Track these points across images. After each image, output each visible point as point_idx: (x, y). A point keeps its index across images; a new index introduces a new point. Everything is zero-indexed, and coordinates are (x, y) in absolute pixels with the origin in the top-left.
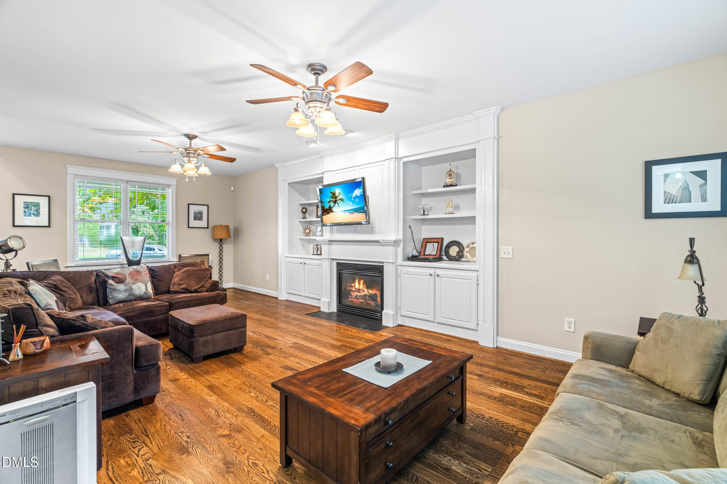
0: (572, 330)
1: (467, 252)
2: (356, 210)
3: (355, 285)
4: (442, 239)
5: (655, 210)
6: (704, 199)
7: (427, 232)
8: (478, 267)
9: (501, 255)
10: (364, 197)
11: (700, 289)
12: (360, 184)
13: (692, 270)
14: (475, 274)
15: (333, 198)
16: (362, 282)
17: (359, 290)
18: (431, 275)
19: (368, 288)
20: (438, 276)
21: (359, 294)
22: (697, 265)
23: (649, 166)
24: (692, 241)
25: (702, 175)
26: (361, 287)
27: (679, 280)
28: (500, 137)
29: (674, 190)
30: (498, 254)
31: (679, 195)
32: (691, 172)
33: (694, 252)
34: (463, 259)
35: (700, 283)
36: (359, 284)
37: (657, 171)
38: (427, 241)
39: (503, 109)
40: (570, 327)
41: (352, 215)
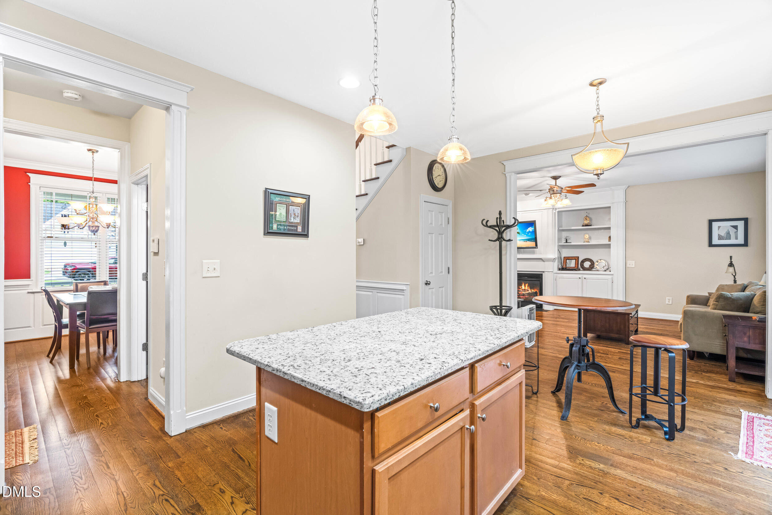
0: (671, 303)
1: (597, 265)
2: (529, 240)
3: (522, 287)
4: (578, 257)
5: (714, 243)
6: (736, 238)
7: (566, 253)
8: (613, 272)
9: (628, 266)
10: (535, 232)
11: (734, 276)
12: (532, 224)
13: (731, 269)
14: (610, 277)
16: (527, 285)
17: (525, 290)
18: (580, 278)
19: (531, 288)
20: (585, 278)
21: (525, 293)
22: (733, 267)
23: (711, 222)
24: (731, 257)
25: (736, 227)
26: (526, 288)
27: (727, 274)
28: (627, 201)
29: (723, 234)
30: (626, 265)
31: (725, 236)
32: (731, 226)
33: (732, 262)
34: (594, 269)
35: (734, 275)
36: (525, 286)
37: (715, 225)
38: (567, 258)
39: (628, 187)
40: (669, 302)
41: (525, 243)
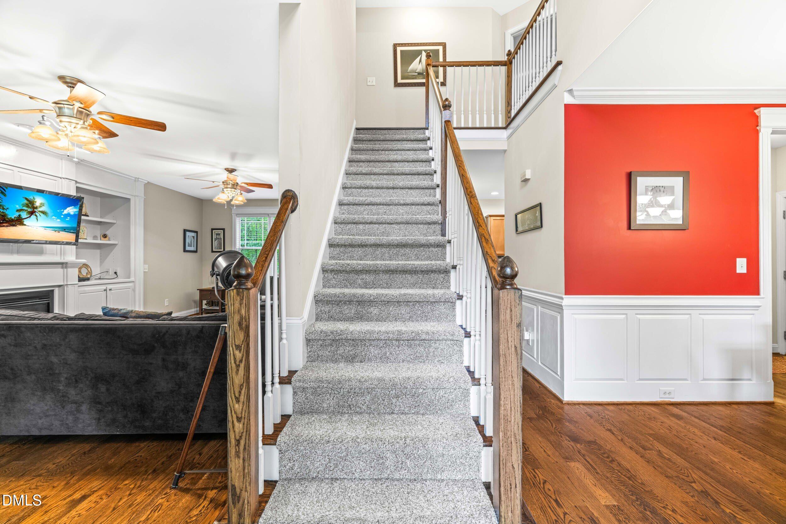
10: (79, 218)
15: (28, 206)
18: (104, 290)
20: (110, 290)
41: (57, 234)
